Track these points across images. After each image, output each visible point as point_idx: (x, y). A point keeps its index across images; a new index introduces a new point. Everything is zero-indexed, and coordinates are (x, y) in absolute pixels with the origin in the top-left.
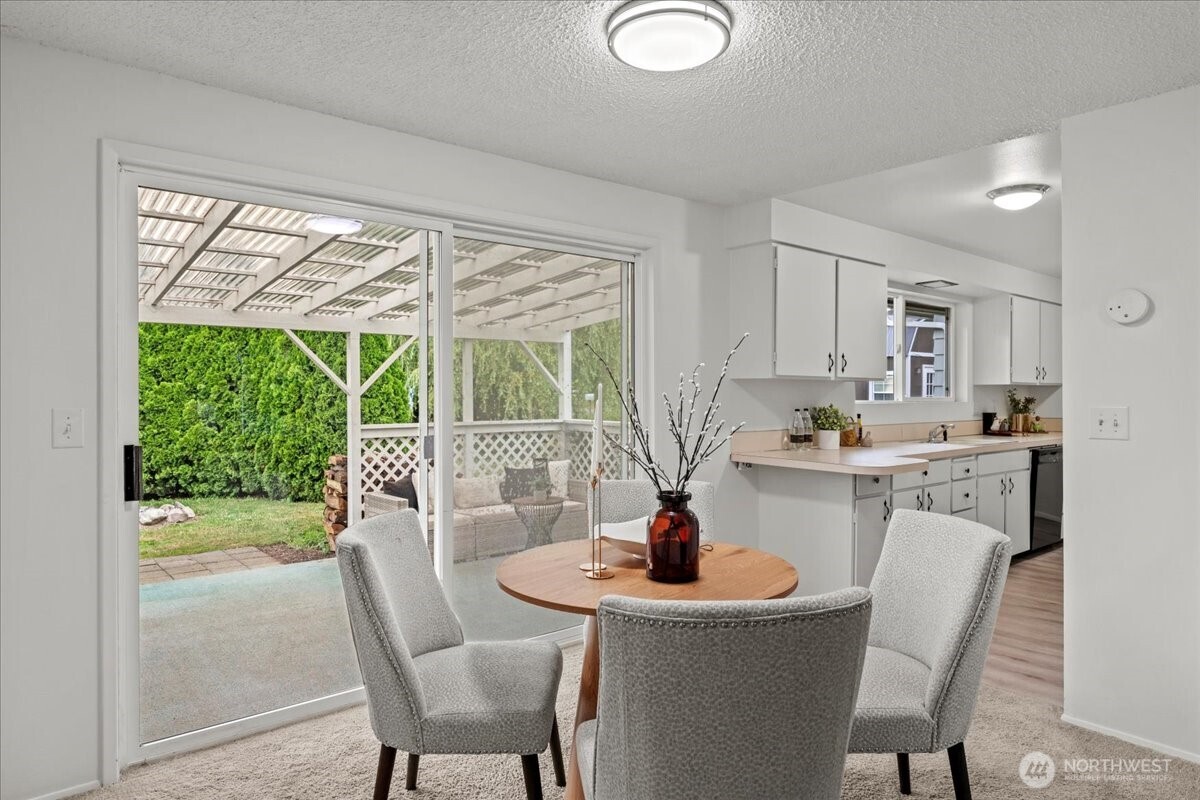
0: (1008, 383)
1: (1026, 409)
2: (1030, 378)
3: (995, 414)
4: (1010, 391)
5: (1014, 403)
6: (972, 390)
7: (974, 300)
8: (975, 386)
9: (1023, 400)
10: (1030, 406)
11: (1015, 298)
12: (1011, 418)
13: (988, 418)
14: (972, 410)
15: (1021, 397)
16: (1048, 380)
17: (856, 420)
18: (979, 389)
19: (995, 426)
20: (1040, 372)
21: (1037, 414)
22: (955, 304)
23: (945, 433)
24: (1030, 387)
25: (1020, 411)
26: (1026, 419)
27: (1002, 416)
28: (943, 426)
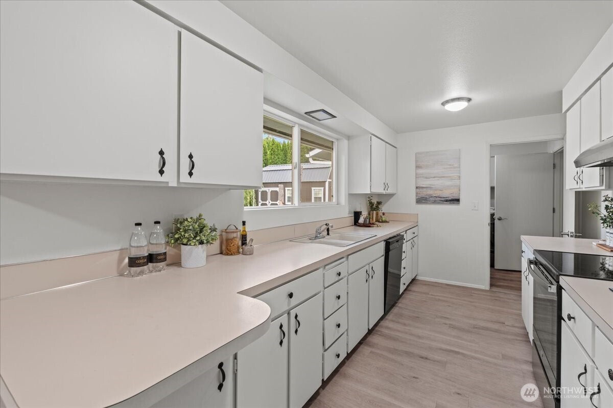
0: (369, 192)
1: (377, 208)
2: (379, 190)
3: (361, 212)
4: (369, 198)
5: (371, 204)
6: (347, 197)
7: (349, 138)
8: (349, 194)
9: (376, 203)
10: (379, 206)
11: (373, 137)
12: (369, 214)
13: (357, 215)
14: (348, 210)
15: (375, 201)
16: (390, 191)
17: (241, 227)
18: (352, 196)
19: (361, 220)
20: (386, 186)
21: (383, 212)
22: (337, 140)
23: (328, 230)
24: (379, 195)
25: (374, 210)
26: (377, 214)
27: (365, 214)
28: (326, 225)
